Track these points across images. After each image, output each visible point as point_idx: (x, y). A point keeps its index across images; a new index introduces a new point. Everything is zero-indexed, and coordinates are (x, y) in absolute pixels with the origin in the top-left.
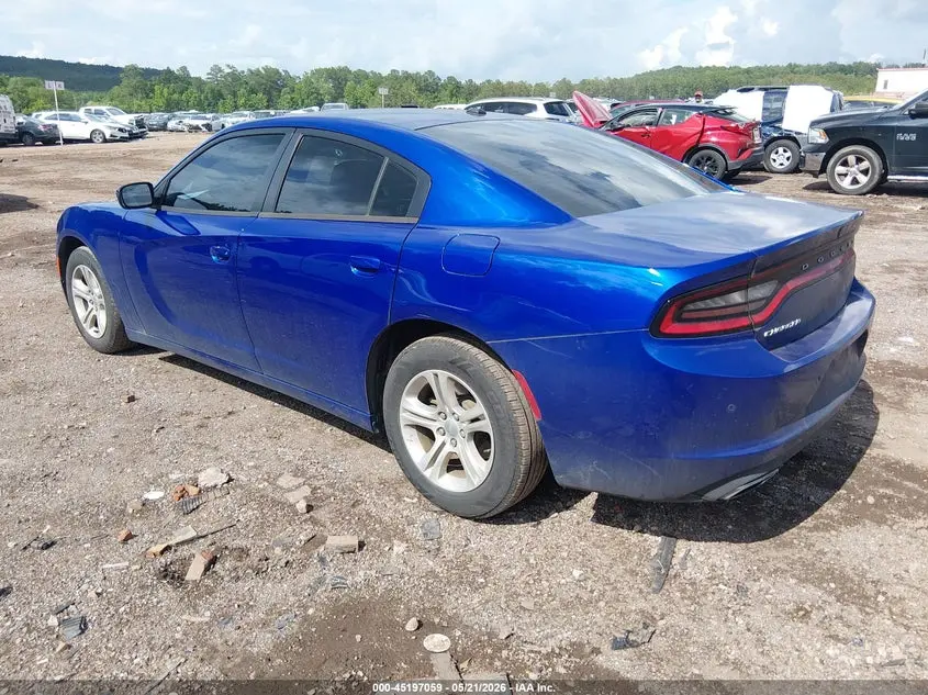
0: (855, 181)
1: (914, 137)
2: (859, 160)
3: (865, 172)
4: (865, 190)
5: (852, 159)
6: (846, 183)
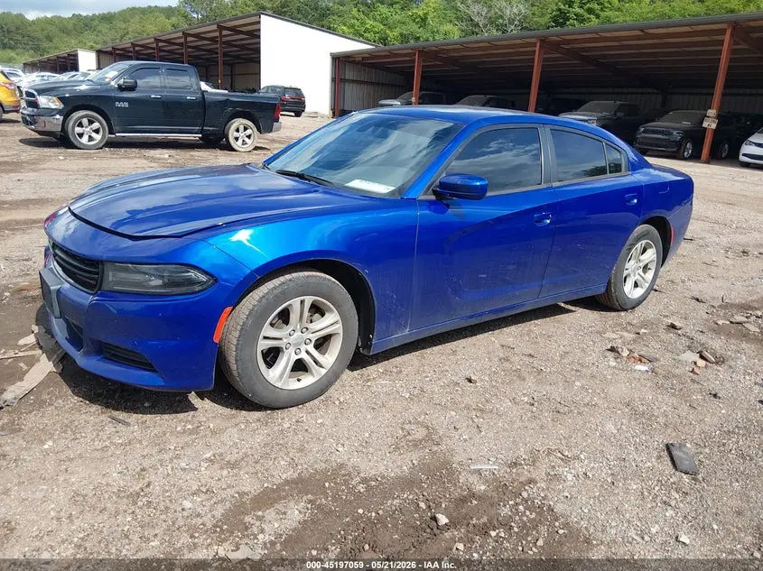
0: (91, 139)
1: (126, 105)
2: (91, 122)
3: (97, 131)
4: (101, 145)
5: (85, 121)
6: (85, 140)
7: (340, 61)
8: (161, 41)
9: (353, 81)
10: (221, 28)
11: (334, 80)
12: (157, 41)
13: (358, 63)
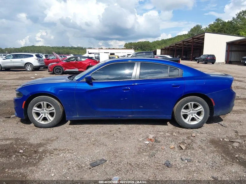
7: (229, 44)
8: (177, 44)
9: (234, 51)
10: (193, 38)
11: (227, 51)
12: (176, 44)
13: (237, 44)
